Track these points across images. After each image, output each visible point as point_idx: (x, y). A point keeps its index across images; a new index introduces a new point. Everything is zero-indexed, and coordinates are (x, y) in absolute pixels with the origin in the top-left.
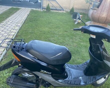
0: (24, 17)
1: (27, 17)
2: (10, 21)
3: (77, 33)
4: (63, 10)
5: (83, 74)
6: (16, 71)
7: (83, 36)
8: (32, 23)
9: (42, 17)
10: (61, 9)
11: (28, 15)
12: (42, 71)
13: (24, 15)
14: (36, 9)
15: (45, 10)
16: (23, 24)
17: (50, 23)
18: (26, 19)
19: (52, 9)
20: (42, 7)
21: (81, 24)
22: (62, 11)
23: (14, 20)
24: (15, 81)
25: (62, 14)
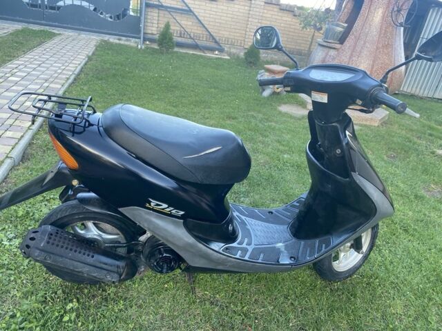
0: (74, 62)
1: (86, 64)
2: (20, 71)
3: (270, 124)
4: (221, 50)
5: (288, 235)
6: (58, 213)
7: (289, 136)
8: (104, 85)
9: (142, 66)
10: (213, 45)
11: (90, 59)
12: (153, 203)
13: (72, 56)
14: (119, 40)
15: (156, 46)
16: (70, 86)
17: (175, 87)
18: (81, 71)
19: (180, 45)
20: (144, 33)
21: (283, 99)
22: (217, 52)
23: (34, 69)
24: (53, 244)
25: (218, 64)
